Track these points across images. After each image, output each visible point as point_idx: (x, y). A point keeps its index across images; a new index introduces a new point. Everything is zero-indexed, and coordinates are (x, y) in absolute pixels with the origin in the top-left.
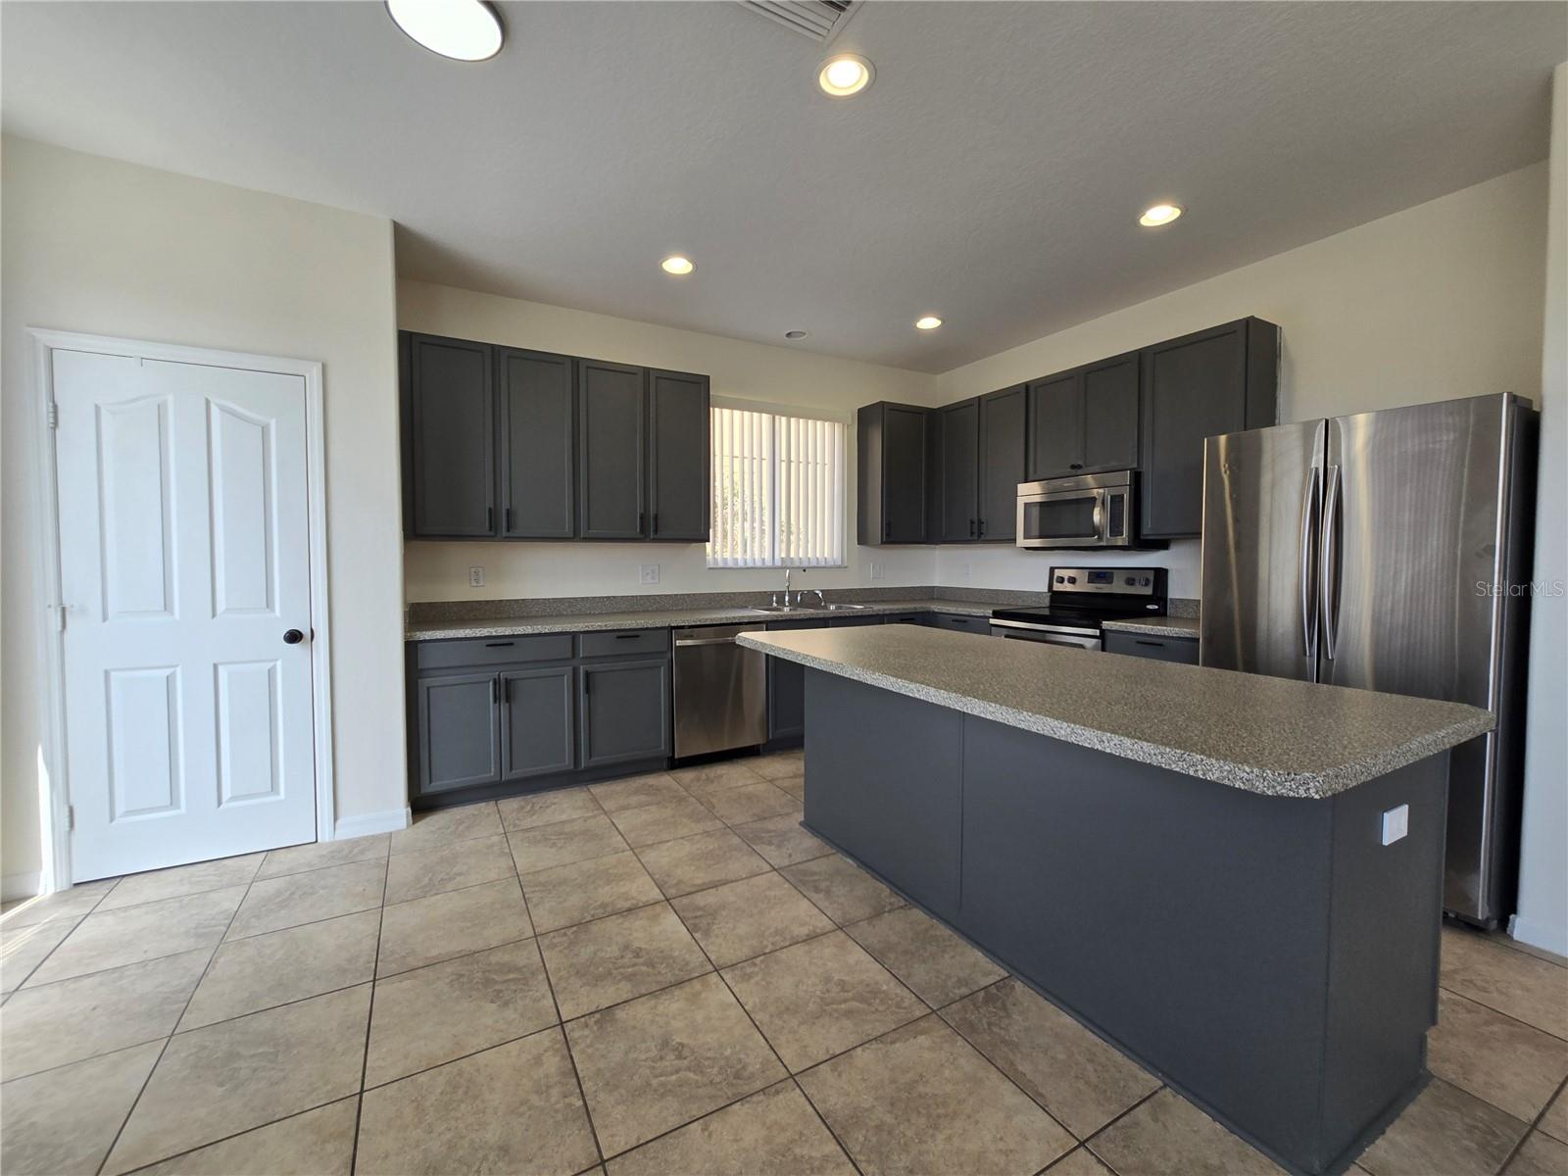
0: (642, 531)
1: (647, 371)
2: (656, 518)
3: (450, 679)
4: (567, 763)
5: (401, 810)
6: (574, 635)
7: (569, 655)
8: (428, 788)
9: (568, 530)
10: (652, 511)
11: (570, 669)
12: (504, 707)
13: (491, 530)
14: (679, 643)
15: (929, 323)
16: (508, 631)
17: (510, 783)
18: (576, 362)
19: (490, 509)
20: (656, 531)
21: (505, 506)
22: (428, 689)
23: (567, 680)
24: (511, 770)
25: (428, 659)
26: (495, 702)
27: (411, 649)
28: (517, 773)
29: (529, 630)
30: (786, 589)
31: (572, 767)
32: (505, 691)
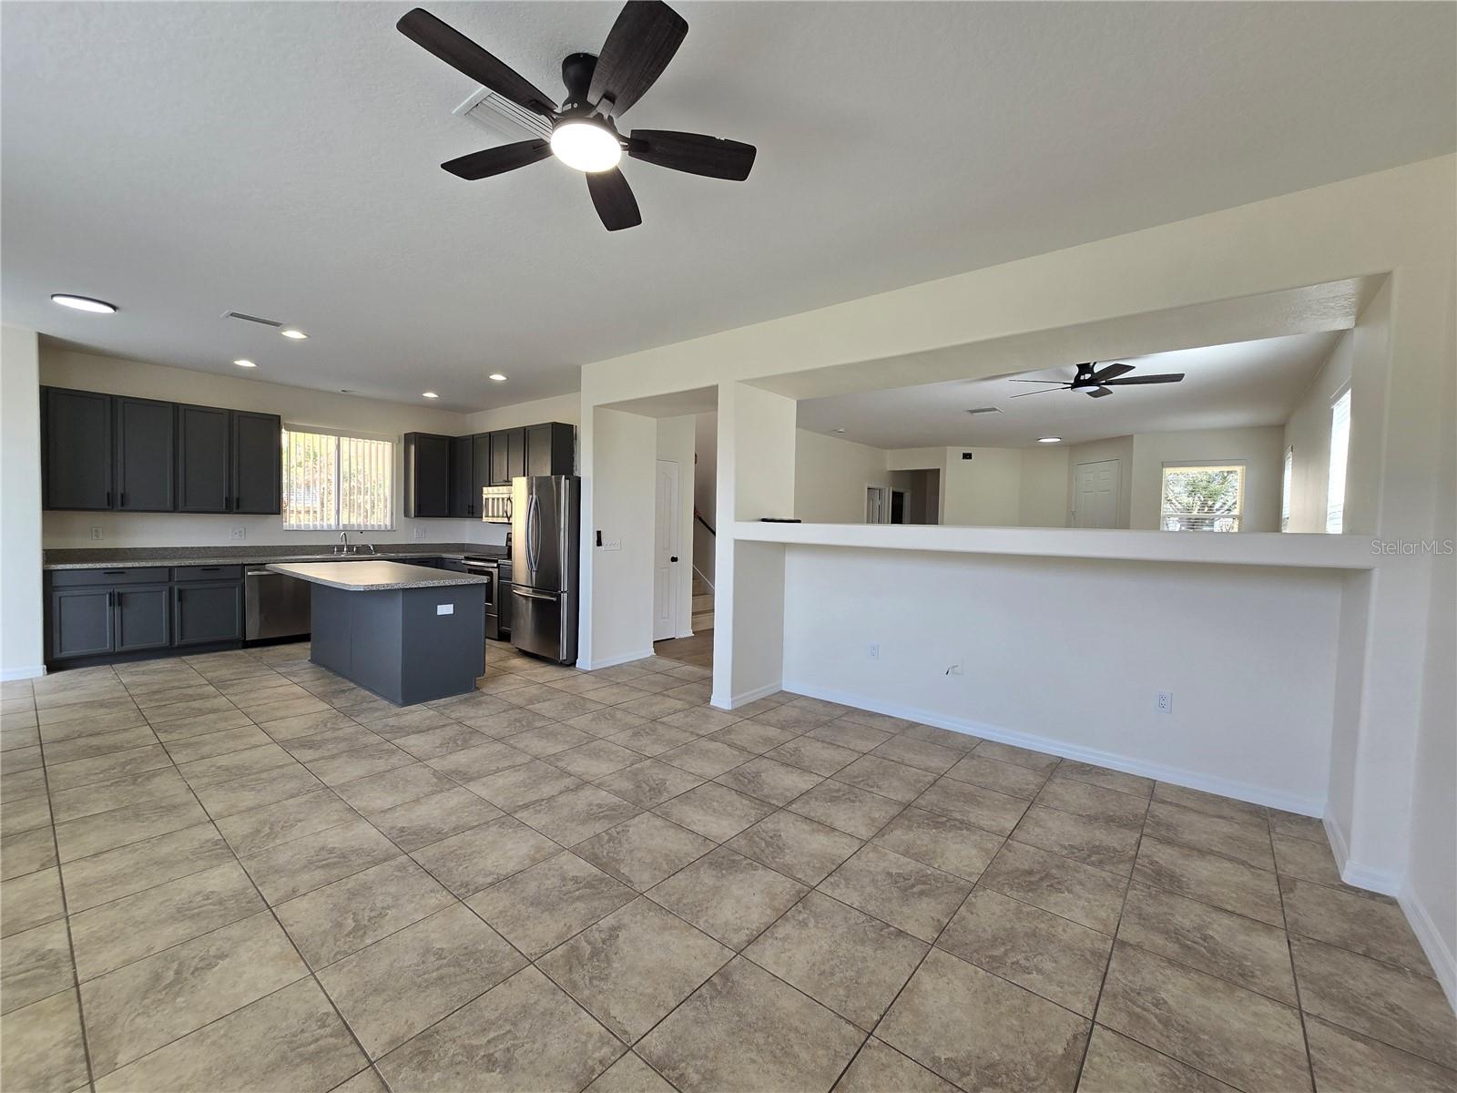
0: (227, 507)
1: (231, 412)
2: (238, 500)
3: (77, 593)
4: (165, 641)
5: (38, 668)
6: (171, 569)
7: (167, 580)
8: (57, 655)
9: (169, 505)
10: (235, 495)
11: (167, 588)
12: (117, 610)
13: (109, 505)
14: (249, 573)
15: (430, 395)
16: (121, 565)
17: (120, 654)
18: (176, 407)
19: (108, 494)
20: (238, 507)
21: (120, 490)
22: (60, 598)
23: (165, 595)
24: (122, 645)
25: (58, 581)
26: (110, 605)
27: (48, 576)
28: (127, 647)
29: (136, 564)
30: (343, 543)
31: (168, 643)
32: (118, 600)
